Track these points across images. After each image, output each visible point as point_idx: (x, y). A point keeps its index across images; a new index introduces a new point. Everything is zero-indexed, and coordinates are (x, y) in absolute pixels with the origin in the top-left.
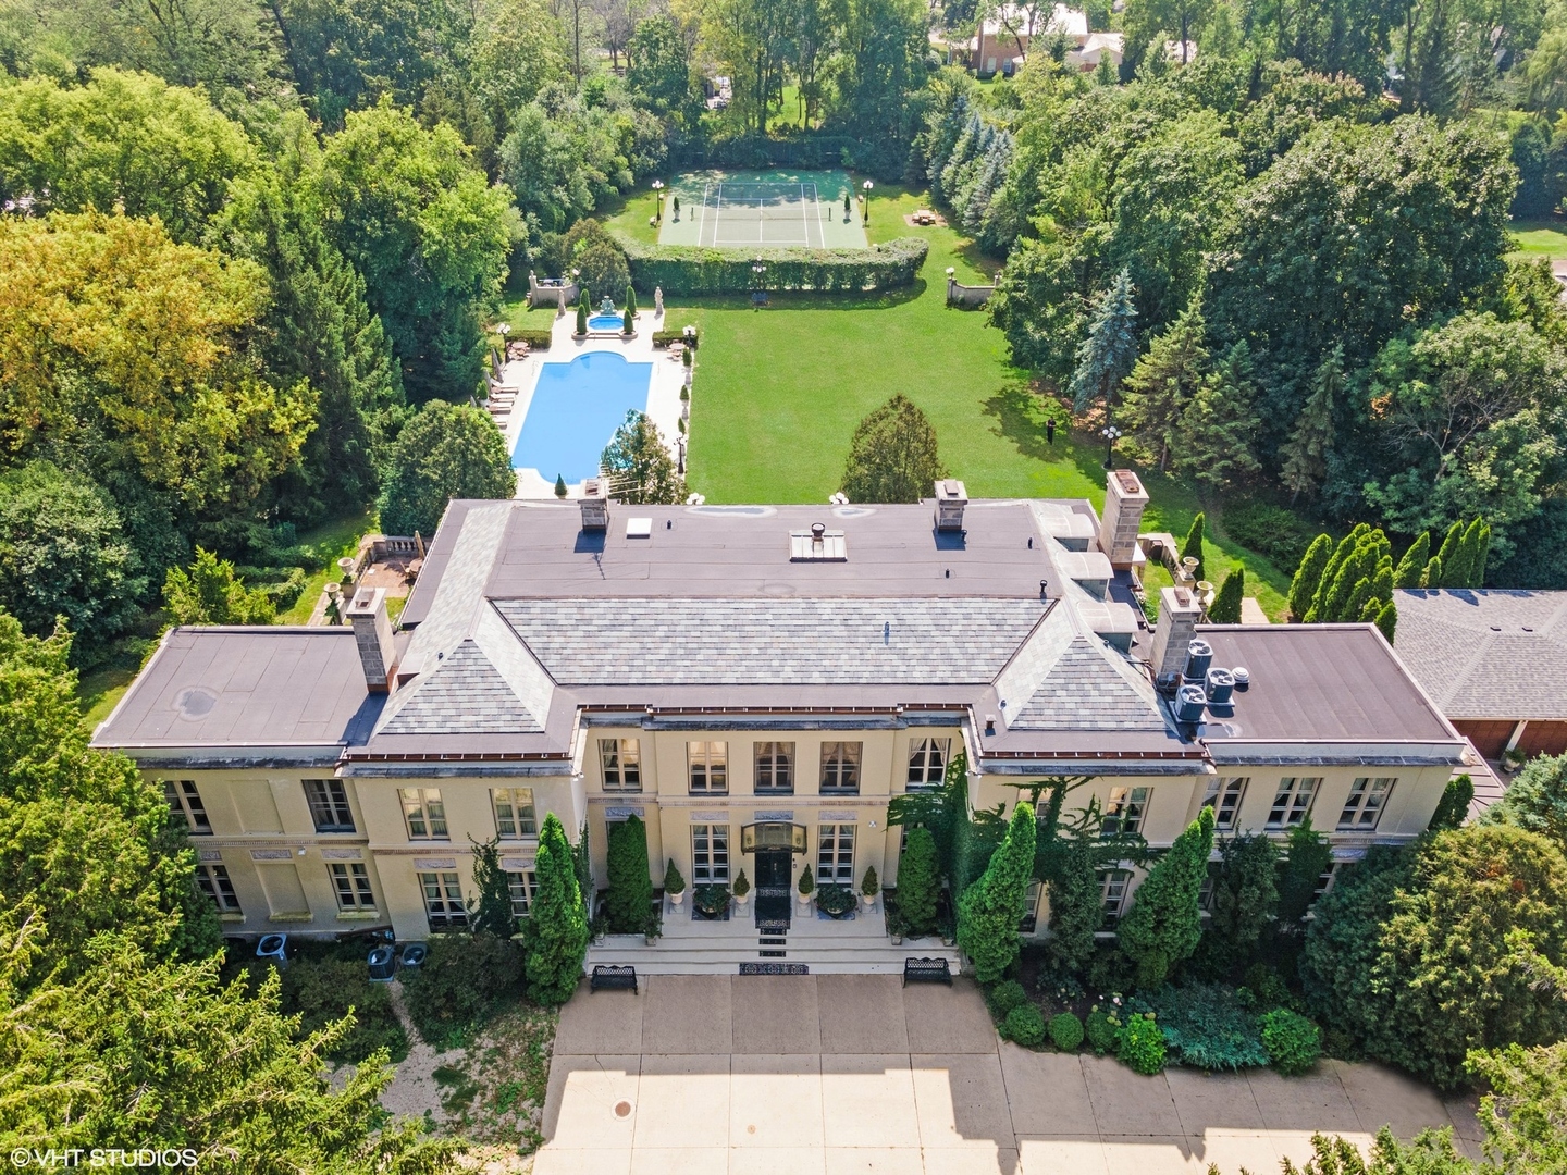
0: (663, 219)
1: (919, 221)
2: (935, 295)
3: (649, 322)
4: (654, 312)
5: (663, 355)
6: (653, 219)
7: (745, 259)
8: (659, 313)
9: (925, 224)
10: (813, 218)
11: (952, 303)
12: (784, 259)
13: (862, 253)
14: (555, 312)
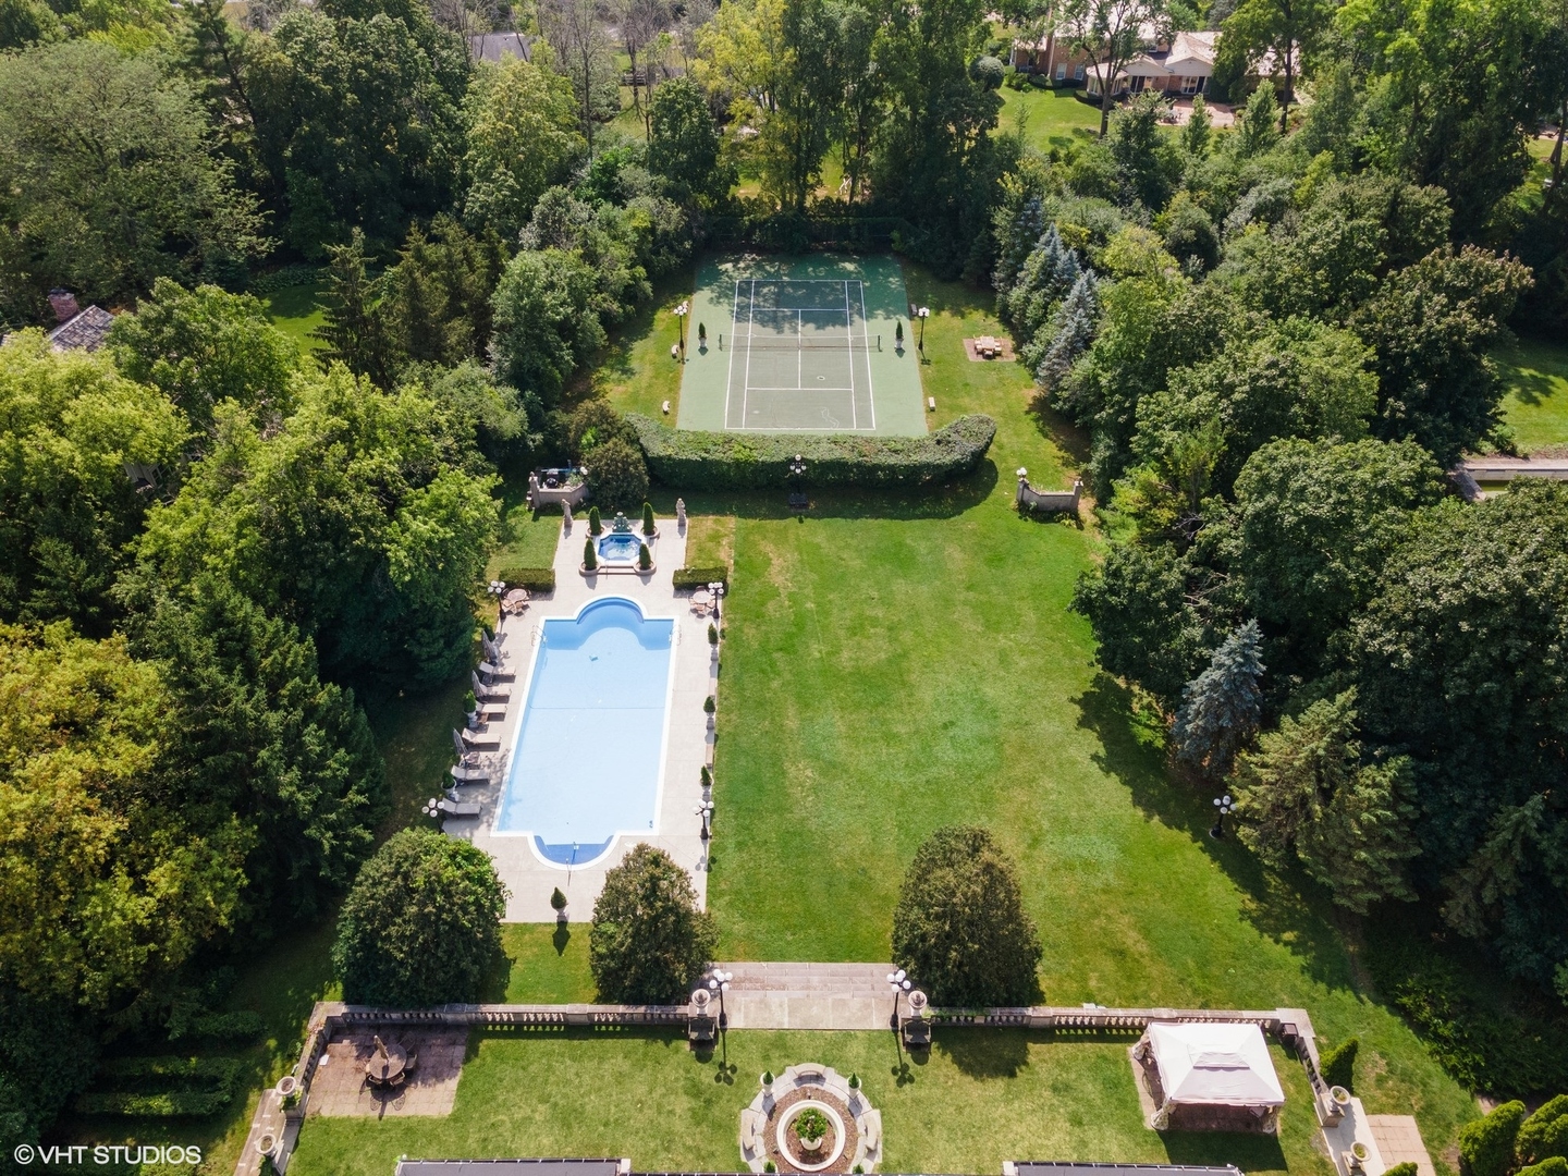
0: (688, 347)
1: (981, 352)
2: (1004, 495)
3: (672, 543)
4: (675, 522)
5: (685, 604)
6: (674, 349)
7: (781, 457)
8: (682, 525)
9: (988, 357)
10: (859, 347)
11: (1024, 508)
12: (828, 457)
13: (920, 446)
14: (561, 521)
